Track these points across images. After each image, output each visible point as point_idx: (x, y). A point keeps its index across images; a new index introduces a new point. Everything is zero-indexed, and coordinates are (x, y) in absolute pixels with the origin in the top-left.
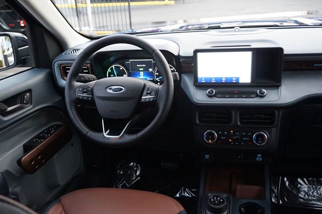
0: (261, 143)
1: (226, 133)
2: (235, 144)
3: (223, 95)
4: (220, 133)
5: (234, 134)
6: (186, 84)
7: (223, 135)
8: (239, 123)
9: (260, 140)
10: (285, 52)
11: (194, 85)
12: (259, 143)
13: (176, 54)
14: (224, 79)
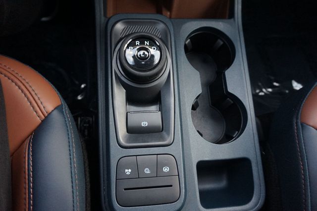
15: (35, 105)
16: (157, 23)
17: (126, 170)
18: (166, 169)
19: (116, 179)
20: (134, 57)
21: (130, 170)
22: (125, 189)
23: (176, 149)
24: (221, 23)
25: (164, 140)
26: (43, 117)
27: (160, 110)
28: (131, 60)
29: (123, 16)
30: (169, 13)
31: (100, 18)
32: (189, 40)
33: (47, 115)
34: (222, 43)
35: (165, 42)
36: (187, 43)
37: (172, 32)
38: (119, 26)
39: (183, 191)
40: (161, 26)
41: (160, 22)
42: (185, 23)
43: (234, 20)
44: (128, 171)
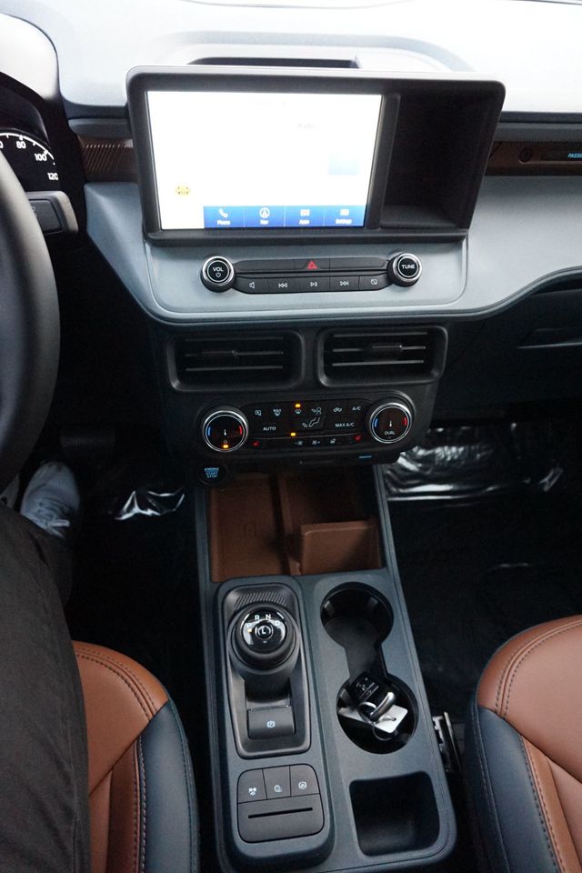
0: (393, 437)
1: (277, 412)
2: (308, 443)
3: (265, 281)
4: (258, 413)
5: (307, 415)
6: (110, 235)
7: (268, 418)
8: (323, 380)
9: (389, 429)
10: (508, 106)
11: (146, 238)
12: (385, 437)
13: (44, 90)
14: (265, 215)
15: (143, 701)
16: (281, 588)
17: (250, 790)
18: (303, 786)
19: (238, 803)
20: (252, 633)
21: (255, 789)
22: (250, 817)
23: (314, 757)
24: (369, 576)
25: (298, 745)
26: (151, 716)
27: (291, 704)
28: (248, 639)
29: (238, 582)
30: (298, 565)
31: (205, 585)
32: (328, 602)
33: (155, 713)
34: (376, 602)
35: (290, 610)
36: (326, 606)
37: (300, 597)
38: (233, 597)
39: (328, 816)
40: (285, 592)
41: (283, 586)
42: (319, 580)
43: (387, 569)
44: (253, 791)
